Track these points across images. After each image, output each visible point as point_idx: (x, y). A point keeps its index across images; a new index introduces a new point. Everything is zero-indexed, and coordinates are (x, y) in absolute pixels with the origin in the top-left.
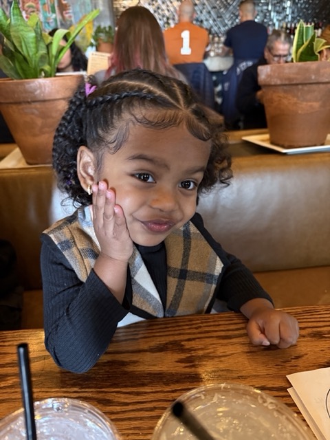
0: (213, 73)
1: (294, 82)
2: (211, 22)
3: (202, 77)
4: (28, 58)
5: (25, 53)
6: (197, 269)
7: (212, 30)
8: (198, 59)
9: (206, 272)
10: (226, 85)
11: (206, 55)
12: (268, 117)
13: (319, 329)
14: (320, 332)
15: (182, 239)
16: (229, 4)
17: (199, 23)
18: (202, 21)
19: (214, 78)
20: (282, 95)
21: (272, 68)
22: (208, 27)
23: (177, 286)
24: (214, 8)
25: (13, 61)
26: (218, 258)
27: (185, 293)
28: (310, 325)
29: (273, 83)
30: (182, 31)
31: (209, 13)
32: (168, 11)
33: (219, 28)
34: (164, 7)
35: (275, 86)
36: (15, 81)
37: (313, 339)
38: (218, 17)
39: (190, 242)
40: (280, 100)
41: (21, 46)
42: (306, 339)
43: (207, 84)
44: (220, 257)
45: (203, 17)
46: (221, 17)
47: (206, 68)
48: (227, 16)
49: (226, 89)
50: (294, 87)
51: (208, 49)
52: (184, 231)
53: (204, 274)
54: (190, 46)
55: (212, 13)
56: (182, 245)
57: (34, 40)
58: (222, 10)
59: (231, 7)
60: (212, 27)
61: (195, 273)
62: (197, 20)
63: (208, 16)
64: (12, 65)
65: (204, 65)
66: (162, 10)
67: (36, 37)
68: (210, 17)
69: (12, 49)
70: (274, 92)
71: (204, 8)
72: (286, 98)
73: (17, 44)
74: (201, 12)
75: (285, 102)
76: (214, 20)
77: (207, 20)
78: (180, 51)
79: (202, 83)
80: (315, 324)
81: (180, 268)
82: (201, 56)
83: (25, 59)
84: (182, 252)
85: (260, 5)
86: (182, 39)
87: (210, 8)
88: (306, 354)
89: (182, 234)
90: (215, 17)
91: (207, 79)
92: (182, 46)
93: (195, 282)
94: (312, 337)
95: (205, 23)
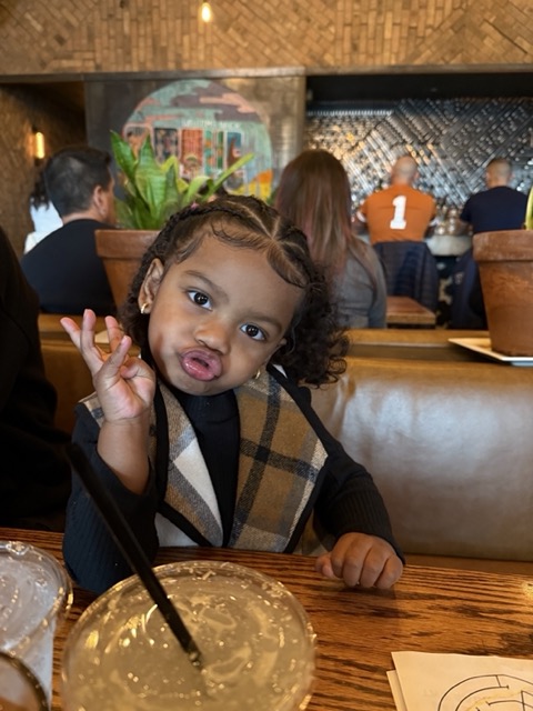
0: (440, 258)
1: (524, 258)
2: (447, 189)
3: (420, 262)
4: (151, 207)
5: (149, 201)
6: (285, 453)
7: (448, 199)
8: (416, 237)
9: (297, 458)
10: (459, 276)
11: (430, 232)
12: (487, 309)
13: (475, 604)
14: (476, 607)
15: (266, 406)
16: (476, 165)
17: (428, 190)
18: (432, 187)
19: (441, 266)
20: (506, 275)
21: (490, 237)
22: (442, 196)
23: (252, 470)
24: (452, 169)
25: (133, 209)
26: (319, 441)
27: (264, 483)
28: (462, 595)
29: (492, 258)
30: (396, 196)
31: (445, 176)
32: (383, 171)
33: (459, 197)
34: (377, 166)
35: (495, 262)
36: (129, 231)
37: (460, 615)
38: (458, 182)
39: (278, 411)
40: (503, 283)
41: (145, 192)
42: (447, 613)
43: (428, 272)
44: (321, 440)
45: (434, 181)
46: (463, 182)
47: (427, 250)
48: (473, 181)
49: (458, 282)
50: (524, 265)
51: (433, 224)
52: (270, 397)
53: (295, 460)
54: (405, 218)
55: (449, 176)
56: (264, 412)
57: (163, 186)
58: (465, 173)
59: (479, 170)
60: (447, 195)
61: (282, 457)
62: (425, 185)
63: (442, 181)
64: (131, 213)
65: (425, 245)
66: (374, 170)
67: (167, 183)
68: (446, 181)
69: (133, 193)
70: (494, 271)
71: (436, 170)
72: (513, 280)
73: (140, 189)
74: (432, 175)
75: (512, 286)
76: (452, 186)
77: (440, 186)
78: (389, 224)
79: (419, 270)
80: (472, 596)
81: (258, 443)
82: (422, 233)
83: (147, 207)
84: (264, 421)
85: (526, 168)
86: (394, 207)
87: (445, 170)
88: (440, 633)
89: (266, 399)
90: (454, 182)
91: (428, 265)
92: (393, 218)
93: (280, 471)
94: (460, 612)
95: (437, 189)
